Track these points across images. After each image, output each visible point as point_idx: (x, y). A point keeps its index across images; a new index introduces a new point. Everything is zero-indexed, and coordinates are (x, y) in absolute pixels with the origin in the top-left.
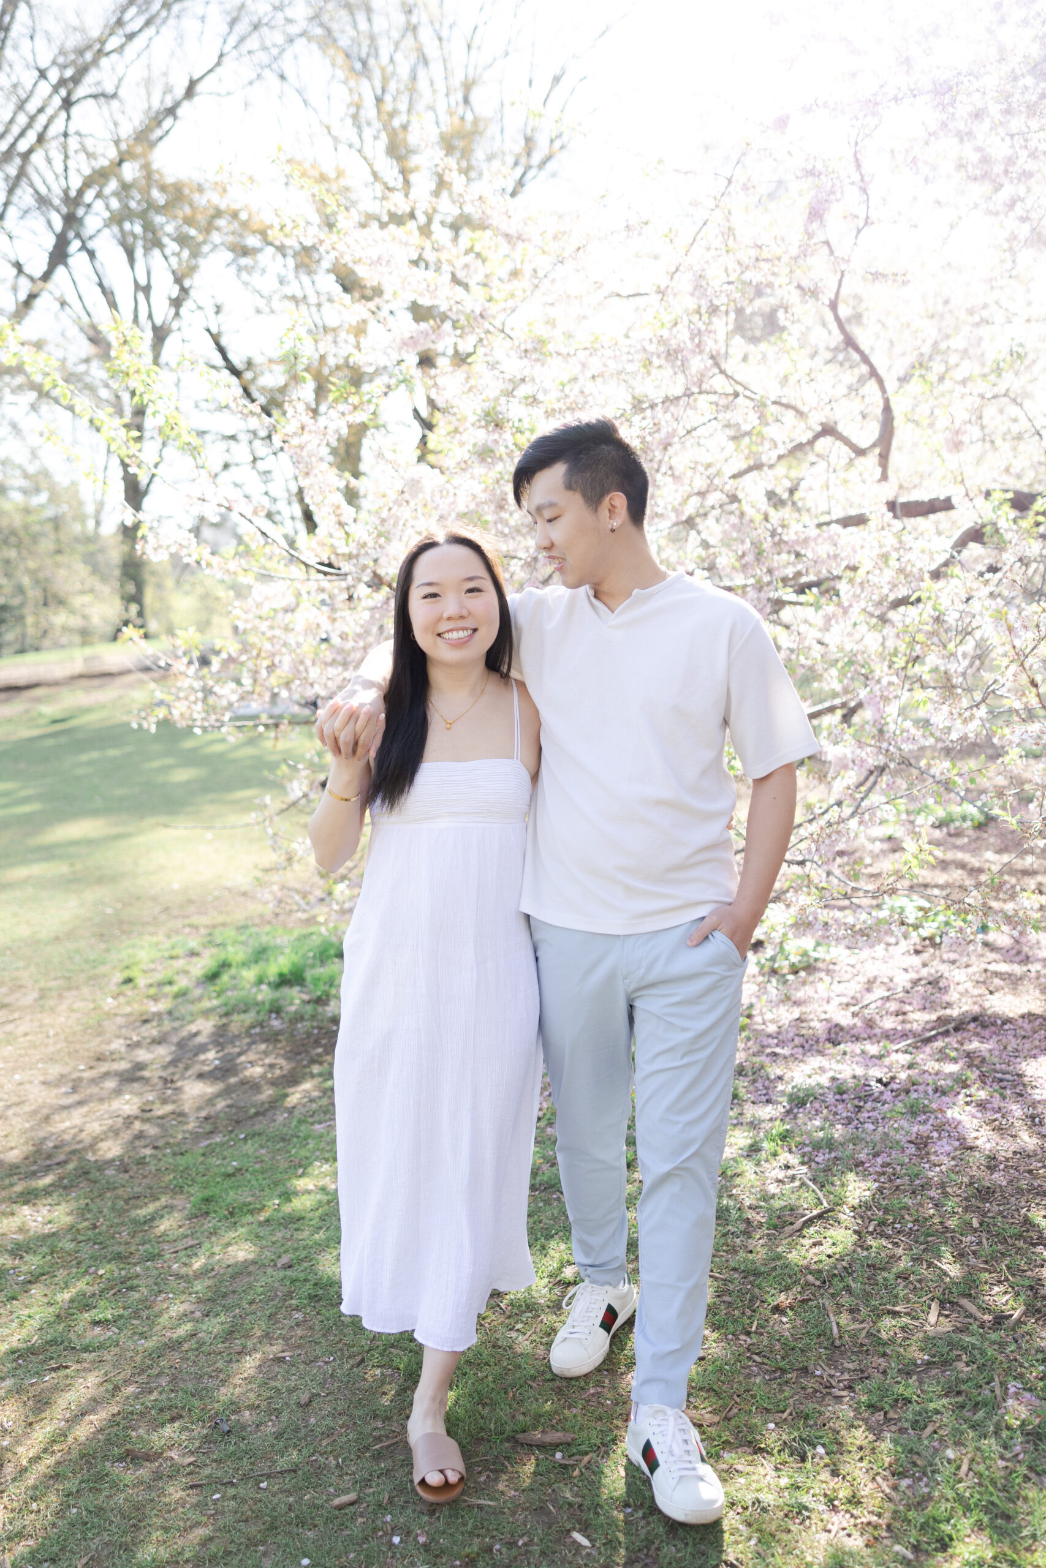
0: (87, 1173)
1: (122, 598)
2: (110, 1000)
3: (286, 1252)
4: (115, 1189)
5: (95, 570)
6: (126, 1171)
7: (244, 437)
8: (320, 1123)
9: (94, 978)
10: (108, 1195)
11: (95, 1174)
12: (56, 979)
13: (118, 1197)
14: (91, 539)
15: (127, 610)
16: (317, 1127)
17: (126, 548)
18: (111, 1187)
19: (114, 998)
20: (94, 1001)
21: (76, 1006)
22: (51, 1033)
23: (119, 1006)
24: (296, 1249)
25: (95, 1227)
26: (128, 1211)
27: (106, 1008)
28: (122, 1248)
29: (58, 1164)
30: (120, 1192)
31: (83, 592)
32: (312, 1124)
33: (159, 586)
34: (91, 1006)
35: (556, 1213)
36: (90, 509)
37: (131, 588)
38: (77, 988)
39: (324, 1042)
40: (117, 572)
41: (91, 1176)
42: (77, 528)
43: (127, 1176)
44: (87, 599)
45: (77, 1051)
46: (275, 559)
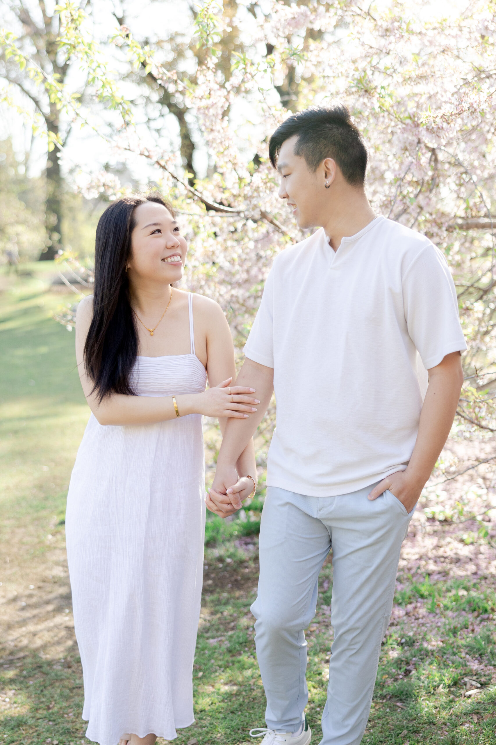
0: (40, 667)
1: (47, 227)
2: (50, 537)
3: (192, 735)
4: (62, 680)
5: (28, 205)
6: (69, 667)
7: (141, 102)
8: (213, 638)
9: (38, 519)
10: (57, 684)
11: (46, 668)
12: (9, 518)
13: (64, 687)
14: (21, 181)
15: (50, 238)
16: (211, 641)
17: (51, 189)
18: (59, 679)
19: (53, 535)
20: (38, 537)
21: (25, 540)
22: (8, 559)
23: (57, 542)
24: (200, 734)
25: (49, 708)
26: (71, 697)
27: (48, 543)
28: (69, 726)
29: (19, 659)
30: (66, 683)
31: (18, 222)
32: (208, 638)
33: (74, 219)
34: (36, 540)
35: (400, 717)
36: (21, 158)
37: (53, 219)
38: (25, 526)
39: (213, 575)
40: (43, 207)
41: (44, 670)
42: (12, 172)
43: (70, 671)
44: (20, 228)
45: (27, 575)
46: (181, 199)
